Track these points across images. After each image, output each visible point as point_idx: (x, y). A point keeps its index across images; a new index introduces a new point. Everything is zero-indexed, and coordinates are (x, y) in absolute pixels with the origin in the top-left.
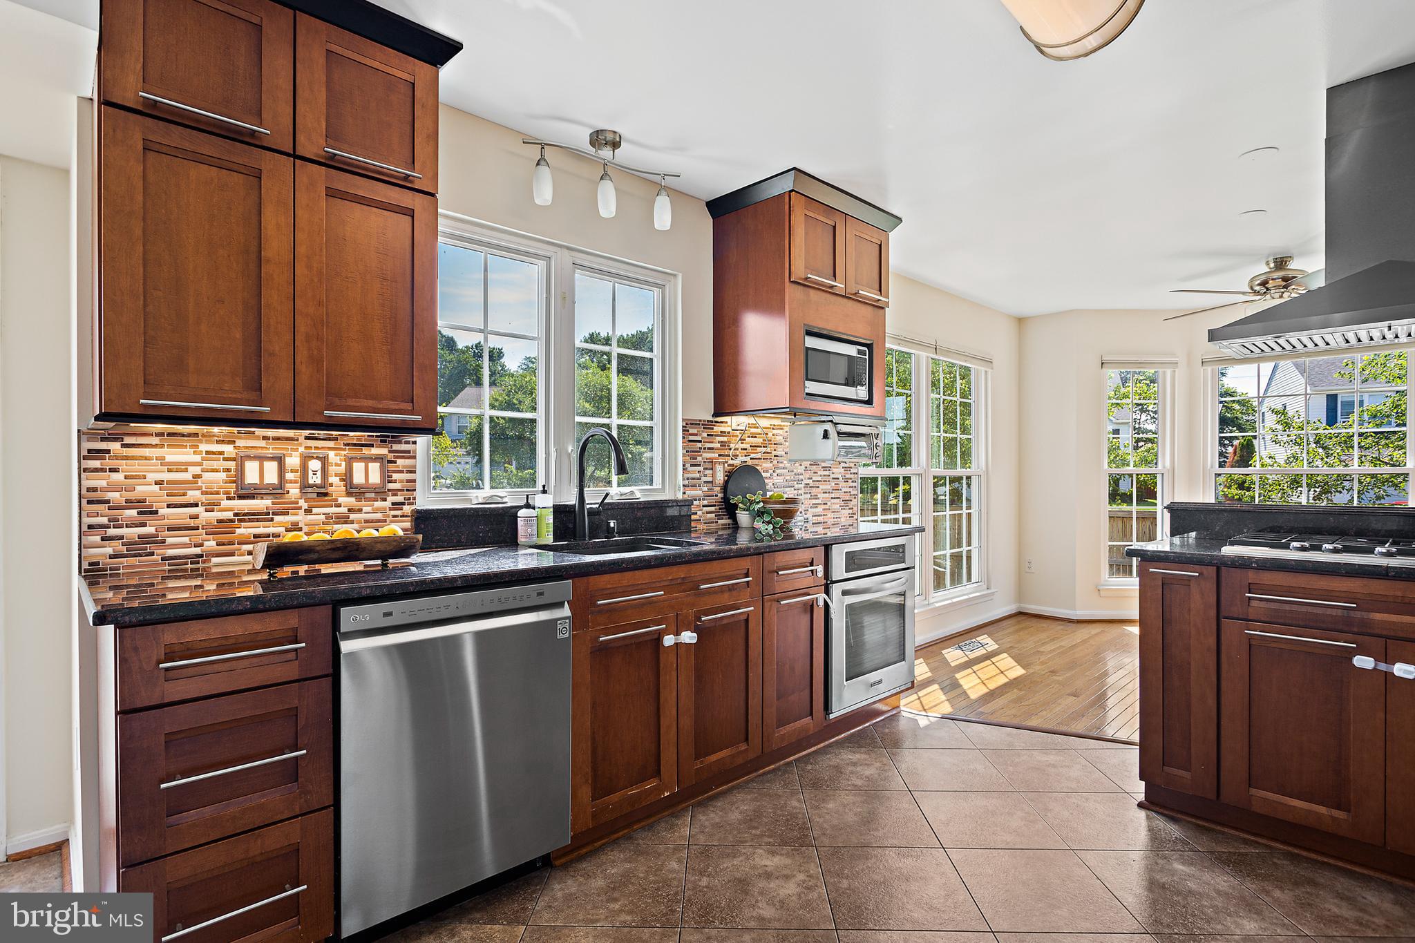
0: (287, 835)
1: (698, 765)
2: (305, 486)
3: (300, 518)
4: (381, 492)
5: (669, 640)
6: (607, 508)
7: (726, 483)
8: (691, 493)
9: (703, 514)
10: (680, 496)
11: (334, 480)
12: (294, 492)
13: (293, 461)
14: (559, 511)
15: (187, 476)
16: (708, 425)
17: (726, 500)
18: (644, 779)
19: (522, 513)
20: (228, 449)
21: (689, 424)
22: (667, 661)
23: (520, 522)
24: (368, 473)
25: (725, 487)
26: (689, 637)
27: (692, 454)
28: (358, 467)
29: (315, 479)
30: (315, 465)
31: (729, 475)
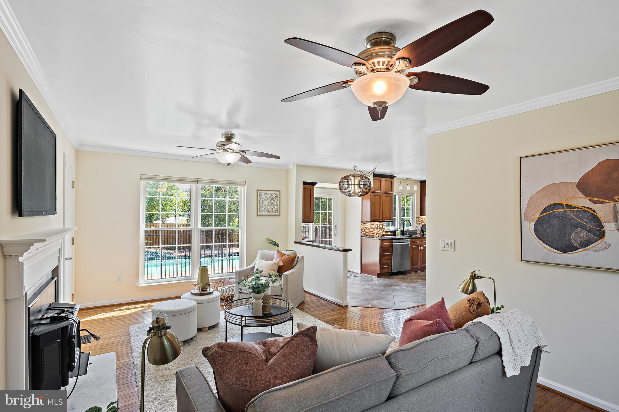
0: (388, 261)
1: (422, 265)
2: (376, 228)
3: (375, 231)
4: (382, 228)
5: (419, 248)
6: (407, 231)
7: (422, 227)
8: (417, 228)
9: (418, 233)
10: (415, 229)
11: (378, 227)
12: (375, 228)
13: (375, 225)
14: (401, 231)
15: (367, 227)
16: (419, 217)
17: (422, 230)
18: (416, 265)
19: (396, 231)
20: (370, 223)
21: (417, 217)
22: (419, 251)
23: (397, 233)
24: (381, 226)
25: (422, 228)
26: (422, 248)
27: (417, 222)
28: (380, 225)
29: (377, 227)
30: (377, 225)
31: (422, 226)
